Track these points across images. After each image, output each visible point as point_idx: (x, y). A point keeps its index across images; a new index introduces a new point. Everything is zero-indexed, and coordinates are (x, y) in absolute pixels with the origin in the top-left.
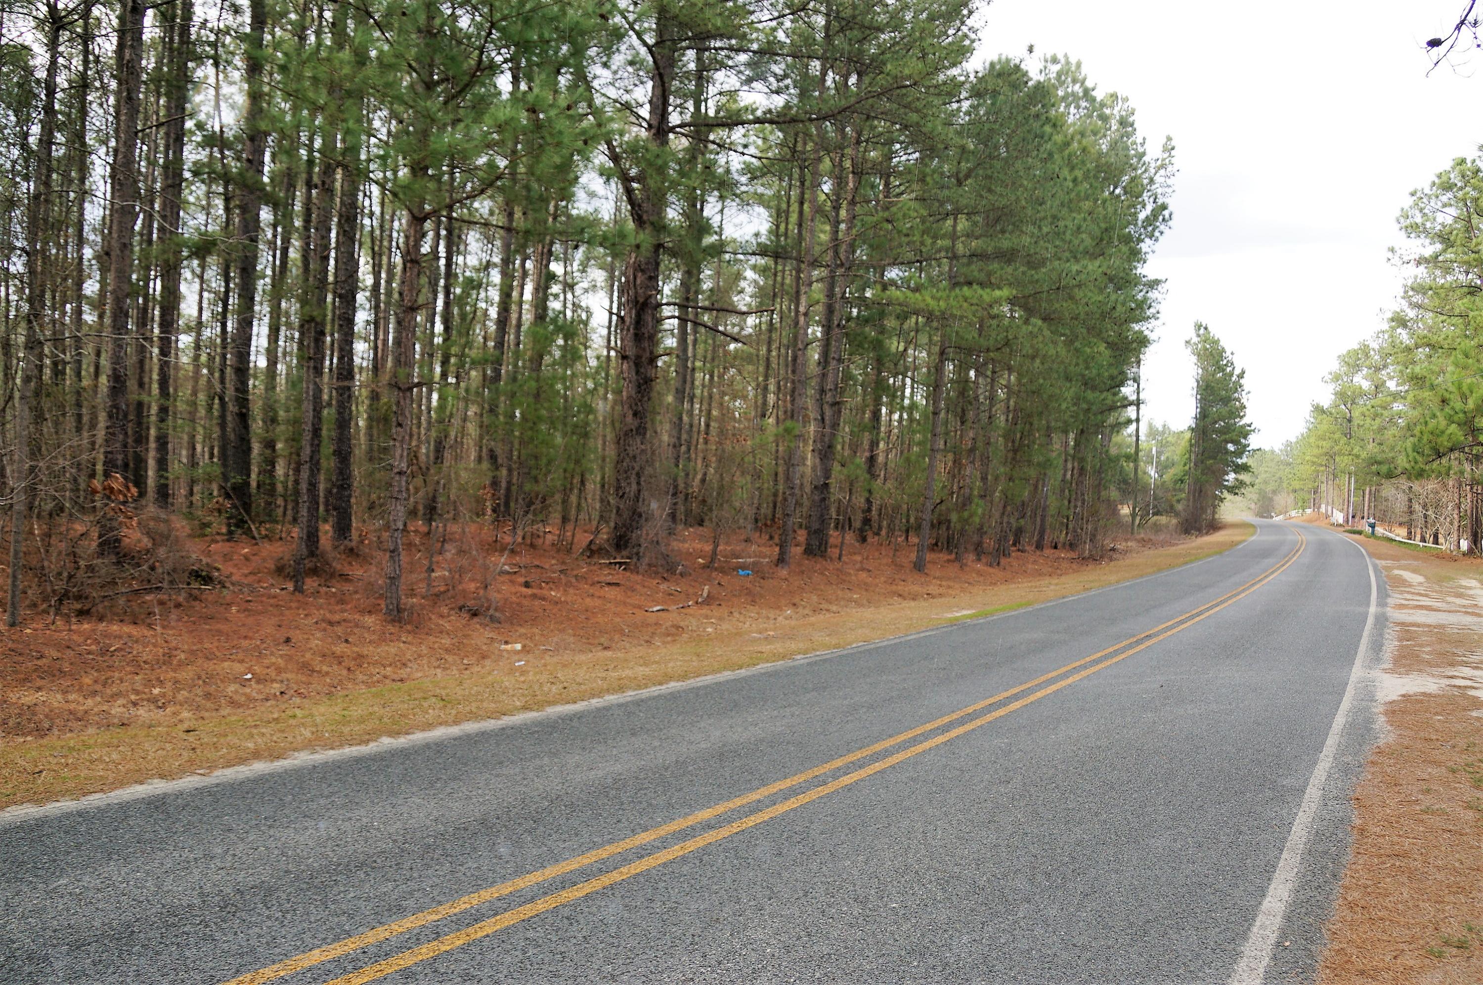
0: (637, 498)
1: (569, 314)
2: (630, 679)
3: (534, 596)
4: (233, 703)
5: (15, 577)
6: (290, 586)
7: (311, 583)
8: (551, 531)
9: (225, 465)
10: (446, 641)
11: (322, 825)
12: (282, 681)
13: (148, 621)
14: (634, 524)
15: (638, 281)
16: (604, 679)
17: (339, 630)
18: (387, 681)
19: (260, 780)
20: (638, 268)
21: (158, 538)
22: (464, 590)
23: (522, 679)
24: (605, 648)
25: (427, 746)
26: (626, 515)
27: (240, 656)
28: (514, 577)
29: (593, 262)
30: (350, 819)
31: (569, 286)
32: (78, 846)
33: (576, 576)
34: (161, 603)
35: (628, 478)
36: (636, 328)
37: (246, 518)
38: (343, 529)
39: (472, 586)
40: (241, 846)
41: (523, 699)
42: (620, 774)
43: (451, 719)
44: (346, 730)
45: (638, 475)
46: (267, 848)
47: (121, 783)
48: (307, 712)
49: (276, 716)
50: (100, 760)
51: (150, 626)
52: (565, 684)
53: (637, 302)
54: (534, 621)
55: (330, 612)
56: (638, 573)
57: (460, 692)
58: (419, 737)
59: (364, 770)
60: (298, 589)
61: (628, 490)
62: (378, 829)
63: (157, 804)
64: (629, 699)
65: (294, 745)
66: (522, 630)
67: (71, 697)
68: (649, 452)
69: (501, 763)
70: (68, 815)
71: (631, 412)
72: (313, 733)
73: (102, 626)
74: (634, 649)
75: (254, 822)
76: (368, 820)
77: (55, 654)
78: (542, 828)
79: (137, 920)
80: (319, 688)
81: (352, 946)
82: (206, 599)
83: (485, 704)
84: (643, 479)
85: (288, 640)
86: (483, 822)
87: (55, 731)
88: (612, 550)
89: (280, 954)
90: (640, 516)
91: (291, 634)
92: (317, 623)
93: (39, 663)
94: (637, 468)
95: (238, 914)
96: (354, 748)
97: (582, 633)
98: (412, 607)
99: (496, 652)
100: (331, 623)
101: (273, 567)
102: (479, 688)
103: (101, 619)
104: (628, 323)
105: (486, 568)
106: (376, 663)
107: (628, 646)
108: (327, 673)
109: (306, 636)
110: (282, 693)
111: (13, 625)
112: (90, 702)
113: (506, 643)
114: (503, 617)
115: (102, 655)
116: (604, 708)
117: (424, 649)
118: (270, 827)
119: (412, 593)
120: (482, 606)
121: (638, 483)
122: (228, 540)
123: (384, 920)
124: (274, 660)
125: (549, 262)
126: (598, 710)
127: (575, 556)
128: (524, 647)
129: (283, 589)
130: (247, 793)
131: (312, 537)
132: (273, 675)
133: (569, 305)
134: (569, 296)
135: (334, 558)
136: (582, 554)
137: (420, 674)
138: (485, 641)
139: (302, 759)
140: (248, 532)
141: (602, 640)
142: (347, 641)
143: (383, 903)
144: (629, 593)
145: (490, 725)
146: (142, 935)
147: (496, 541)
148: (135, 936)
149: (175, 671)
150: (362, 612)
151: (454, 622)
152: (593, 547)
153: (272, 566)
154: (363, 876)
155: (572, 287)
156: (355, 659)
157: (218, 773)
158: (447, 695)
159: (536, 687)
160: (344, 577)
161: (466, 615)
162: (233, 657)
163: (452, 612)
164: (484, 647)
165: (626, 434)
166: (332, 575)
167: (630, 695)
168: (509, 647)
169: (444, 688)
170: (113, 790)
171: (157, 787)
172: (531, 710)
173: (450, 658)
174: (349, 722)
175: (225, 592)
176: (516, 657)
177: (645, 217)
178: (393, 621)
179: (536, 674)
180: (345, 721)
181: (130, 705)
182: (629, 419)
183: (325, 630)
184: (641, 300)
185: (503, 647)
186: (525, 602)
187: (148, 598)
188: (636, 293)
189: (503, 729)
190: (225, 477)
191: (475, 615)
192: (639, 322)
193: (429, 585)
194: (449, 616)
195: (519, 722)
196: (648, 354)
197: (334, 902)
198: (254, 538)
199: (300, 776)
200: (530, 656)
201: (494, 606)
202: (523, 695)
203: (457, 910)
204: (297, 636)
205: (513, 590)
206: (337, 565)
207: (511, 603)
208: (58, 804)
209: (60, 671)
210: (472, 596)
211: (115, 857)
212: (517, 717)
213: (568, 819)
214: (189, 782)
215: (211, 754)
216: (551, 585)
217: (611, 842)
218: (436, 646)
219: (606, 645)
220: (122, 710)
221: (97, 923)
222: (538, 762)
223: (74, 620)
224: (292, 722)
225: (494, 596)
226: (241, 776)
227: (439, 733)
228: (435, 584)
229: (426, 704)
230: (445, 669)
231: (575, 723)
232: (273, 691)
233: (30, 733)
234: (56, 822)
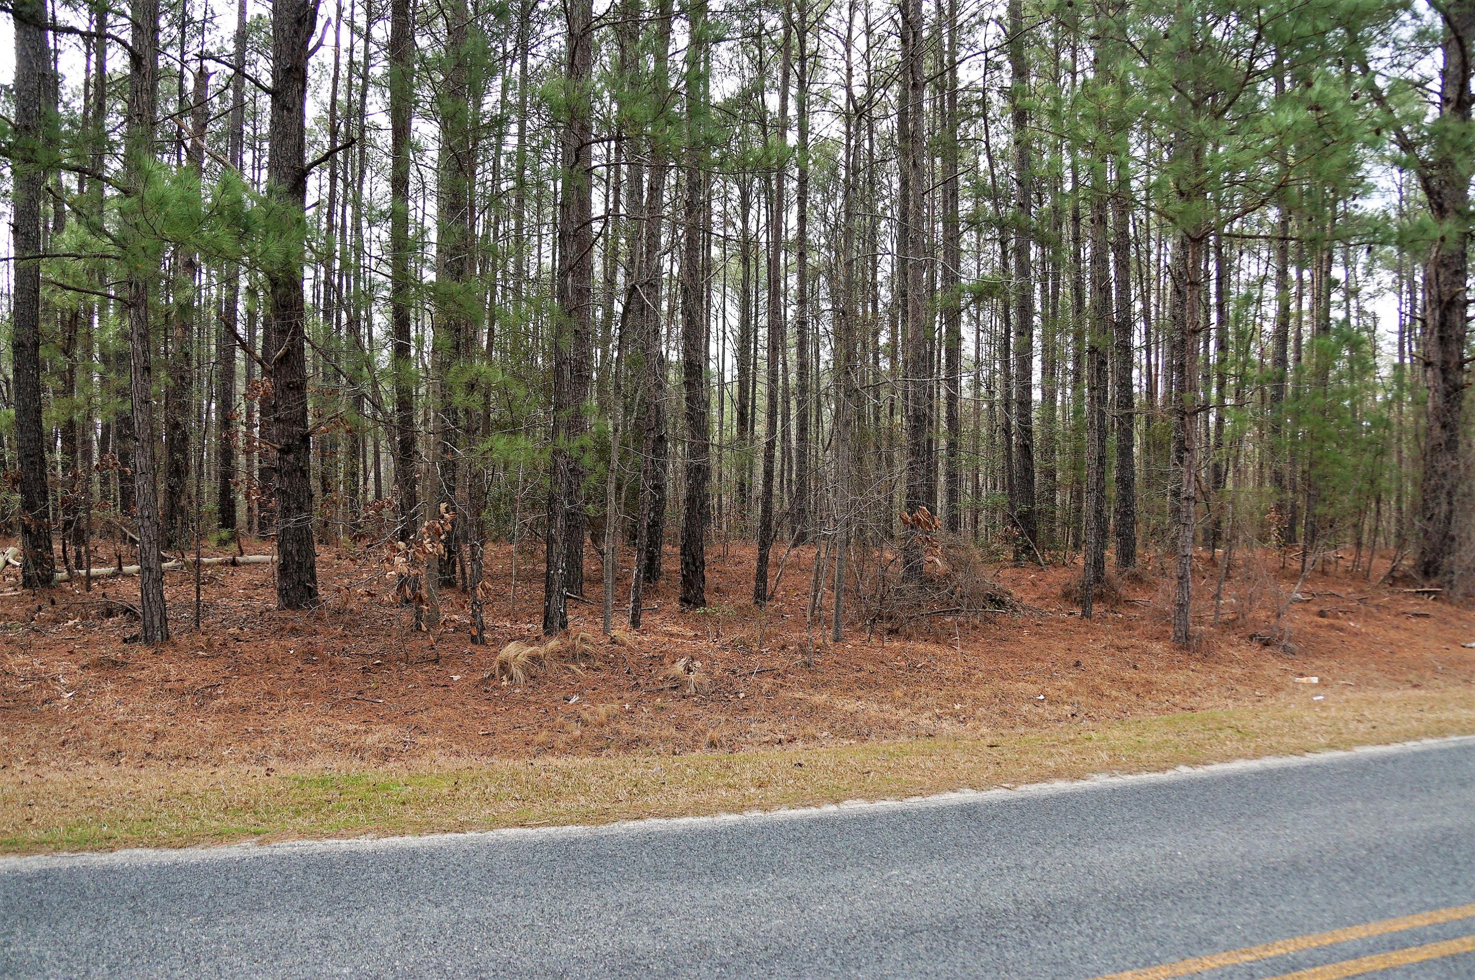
0: (1448, 518)
1: (1353, 322)
2: (1452, 722)
3: (1332, 627)
4: (1026, 722)
5: (838, 598)
6: (1078, 611)
7: (1097, 609)
8: (1345, 555)
9: (1011, 495)
10: (1237, 671)
11: (1127, 848)
12: (1073, 704)
13: (949, 641)
14: (1445, 548)
15: (1441, 279)
16: (1419, 720)
17: (1127, 655)
18: (1177, 710)
19: (1062, 799)
20: (1441, 263)
21: (957, 565)
22: (1254, 618)
23: (1324, 715)
24: (1415, 686)
25: (1227, 779)
26: (1436, 539)
27: (1033, 678)
28: (1307, 605)
29: (1379, 263)
30: (1153, 845)
31: (1352, 293)
32: (905, 843)
33: (1377, 606)
34: (960, 625)
35: (1437, 497)
36: (1441, 331)
37: (1032, 544)
38: (1127, 555)
39: (1262, 615)
40: (1049, 860)
41: (1328, 737)
42: (1450, 829)
43: (1250, 752)
44: (1143, 756)
45: (1449, 494)
46: (1074, 865)
47: (936, 789)
48: (1102, 736)
49: (1072, 737)
50: (917, 766)
51: (950, 645)
52: (1374, 723)
53: (1441, 302)
54: (1332, 653)
55: (1118, 637)
56: (1451, 604)
57: (1257, 725)
58: (1217, 768)
59: (1163, 798)
60: (1086, 614)
61: (1437, 511)
62: (1183, 859)
63: (968, 812)
64: (1452, 745)
65: (1094, 767)
66: (1318, 663)
67: (886, 707)
68: (1462, 466)
69: (1308, 803)
70: (895, 813)
71: (1438, 424)
72: (1110, 757)
73: (909, 645)
74: (1451, 689)
75: (1059, 839)
76: (1172, 849)
77: (871, 668)
78: (1361, 879)
79: (960, 917)
80: (1109, 712)
81: (1163, 973)
82: (1000, 622)
83: (1286, 739)
84: (1455, 498)
85: (1078, 664)
86: (1294, 864)
87: (873, 737)
88: (1419, 578)
89: (1092, 970)
90: (1453, 539)
91: (1080, 658)
92: (1105, 648)
93: (859, 675)
94: (1447, 487)
95: (1050, 925)
96: (1152, 775)
97: (1386, 667)
98: (1201, 635)
99: (1291, 684)
100: (1119, 649)
101: (1060, 592)
102: (1277, 723)
103: (908, 638)
104: (1430, 327)
105: (1277, 595)
106: (1166, 690)
107: (1442, 684)
108: (1116, 698)
109: (1095, 661)
110: (1073, 715)
111: (836, 640)
112: (901, 713)
113: (1302, 675)
114: (1297, 648)
115: (910, 671)
116: (1424, 753)
117: (1214, 678)
118: (1075, 845)
119: (1201, 621)
120: (1275, 635)
121: (1450, 503)
122: (1015, 566)
123: (1194, 952)
124: (1065, 683)
125: (1330, 268)
126: (1416, 754)
127: (1374, 584)
128: (1321, 680)
129: (1071, 614)
130: (1051, 810)
131: (1098, 563)
132: (1065, 696)
133: (1353, 313)
134: (1353, 302)
135: (1120, 584)
136: (1383, 581)
137: (1210, 704)
138: (1278, 672)
139: (1100, 781)
140: (1033, 558)
141: (1411, 677)
142: (1135, 667)
143: (1192, 935)
144: (1442, 626)
145: (1293, 761)
146: (965, 931)
147: (1283, 567)
148: (959, 931)
149: (974, 688)
150: (1150, 638)
151: (1245, 651)
152: (1396, 574)
153: (1058, 590)
154: (1170, 904)
155: (1355, 293)
156: (1143, 686)
157: (1022, 788)
158: (1243, 727)
159: (1341, 725)
160: (1130, 604)
161: (1256, 644)
162: (1027, 678)
163: (1243, 641)
164: (1278, 679)
165: (1433, 449)
166: (1118, 602)
167: (1453, 740)
168: (1304, 680)
169: (1240, 720)
170: (929, 795)
171: (968, 796)
172: (1338, 748)
173: (1241, 689)
174: (1145, 748)
175: (1017, 615)
176: (1313, 691)
177: (1446, 205)
178: (1181, 648)
179: (1339, 709)
180: (1140, 747)
181: (935, 718)
182: (1437, 431)
183: (1113, 655)
184: (1446, 299)
185: (1298, 679)
186: (1322, 633)
187: (949, 619)
188: (1439, 292)
189: (1308, 767)
190: (1012, 507)
191: (1267, 644)
192: (1443, 324)
193: (1217, 612)
194: (1239, 645)
195: (1324, 761)
196: (1457, 359)
197: (1144, 927)
198: (1039, 564)
199: (1100, 797)
200: (1328, 690)
201: (1287, 635)
202: (1327, 732)
203: (1271, 954)
204: (1086, 660)
205: (1307, 619)
206: (1122, 591)
207: (1306, 633)
208: (885, 803)
209: (875, 682)
210: (1263, 624)
211: (937, 856)
212: (1322, 756)
213: (1391, 872)
214: (996, 794)
215: (1015, 770)
216: (1349, 615)
217: (1447, 905)
218: (1226, 676)
219: (1415, 682)
220: (928, 721)
221: (926, 914)
222: (1349, 805)
223: (885, 638)
224: (1090, 744)
225: (1287, 625)
226: (1044, 793)
227: (1238, 766)
228: (1222, 611)
229: (1222, 736)
230: (1236, 700)
231: (1390, 767)
232: (1064, 713)
233: (853, 737)
234: (885, 820)
